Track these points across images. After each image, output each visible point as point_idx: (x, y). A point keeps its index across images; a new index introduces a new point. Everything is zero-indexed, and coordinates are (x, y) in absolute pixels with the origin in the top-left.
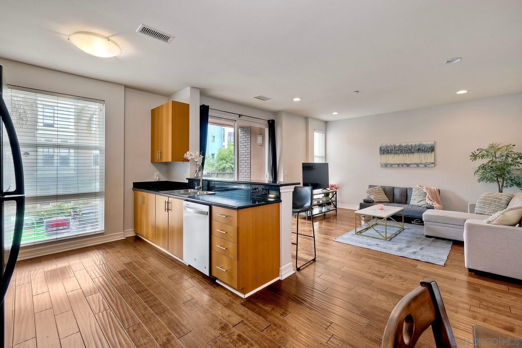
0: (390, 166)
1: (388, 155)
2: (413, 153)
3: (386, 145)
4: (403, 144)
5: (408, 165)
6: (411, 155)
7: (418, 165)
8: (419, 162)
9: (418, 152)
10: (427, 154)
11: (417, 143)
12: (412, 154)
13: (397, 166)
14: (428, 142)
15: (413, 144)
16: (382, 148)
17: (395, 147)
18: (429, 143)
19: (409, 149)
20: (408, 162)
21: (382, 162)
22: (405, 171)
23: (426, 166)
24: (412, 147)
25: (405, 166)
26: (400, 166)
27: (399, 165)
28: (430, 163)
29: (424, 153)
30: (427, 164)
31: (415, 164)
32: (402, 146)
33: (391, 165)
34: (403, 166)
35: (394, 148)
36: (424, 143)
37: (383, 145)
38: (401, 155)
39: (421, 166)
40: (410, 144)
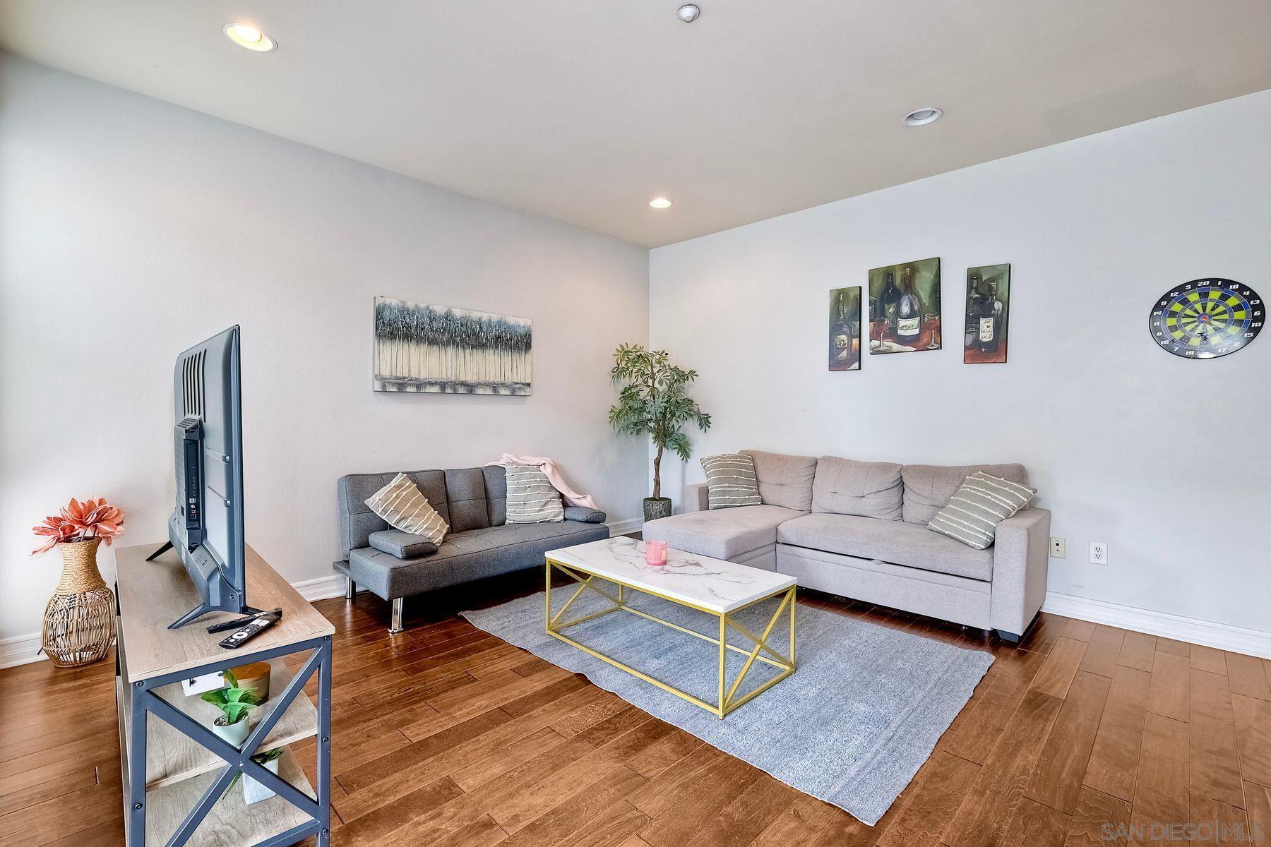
0: (414, 390)
1: (406, 345)
2: (483, 346)
3: (400, 304)
4: (458, 313)
5: (470, 388)
6: (478, 354)
7: (495, 388)
8: (498, 380)
9: (497, 347)
10: (516, 356)
11: (495, 318)
12: (480, 352)
13: (436, 389)
14: (518, 319)
15: (485, 318)
16: (387, 313)
17: (430, 319)
18: (522, 322)
19: (474, 334)
20: (470, 378)
21: (386, 373)
22: (459, 410)
23: (513, 394)
24: (480, 327)
25: (461, 390)
26: (448, 390)
27: (443, 386)
28: (523, 384)
29: (510, 353)
30: (516, 386)
31: (487, 385)
32: (454, 320)
33: (418, 387)
34: (455, 392)
35: (427, 321)
36: (511, 320)
37: (388, 301)
38: (450, 351)
39: (503, 391)
40: (475, 315)
